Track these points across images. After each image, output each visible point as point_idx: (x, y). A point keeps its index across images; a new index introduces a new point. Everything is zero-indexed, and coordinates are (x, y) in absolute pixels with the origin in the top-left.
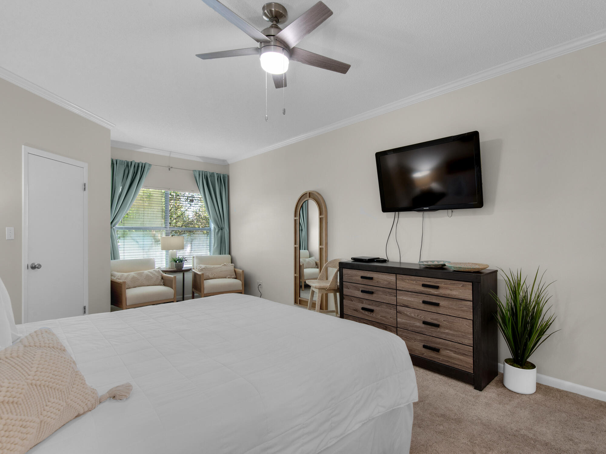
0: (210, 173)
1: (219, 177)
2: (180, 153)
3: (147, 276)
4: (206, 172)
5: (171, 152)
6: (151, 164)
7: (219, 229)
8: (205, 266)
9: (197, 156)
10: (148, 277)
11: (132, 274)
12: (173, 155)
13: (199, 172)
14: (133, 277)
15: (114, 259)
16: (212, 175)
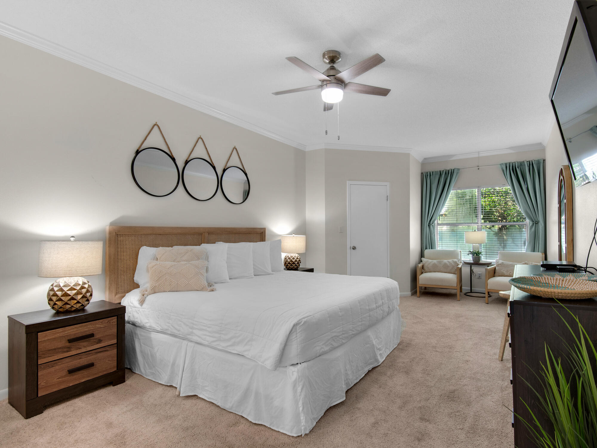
0: (519, 163)
1: (531, 164)
2: (500, 149)
3: (445, 264)
4: (514, 162)
5: (479, 152)
6: (459, 168)
7: (533, 224)
8: (503, 261)
9: (507, 148)
10: (445, 266)
11: (435, 261)
12: (482, 155)
13: (506, 164)
14: (434, 264)
15: (431, 249)
16: (521, 164)
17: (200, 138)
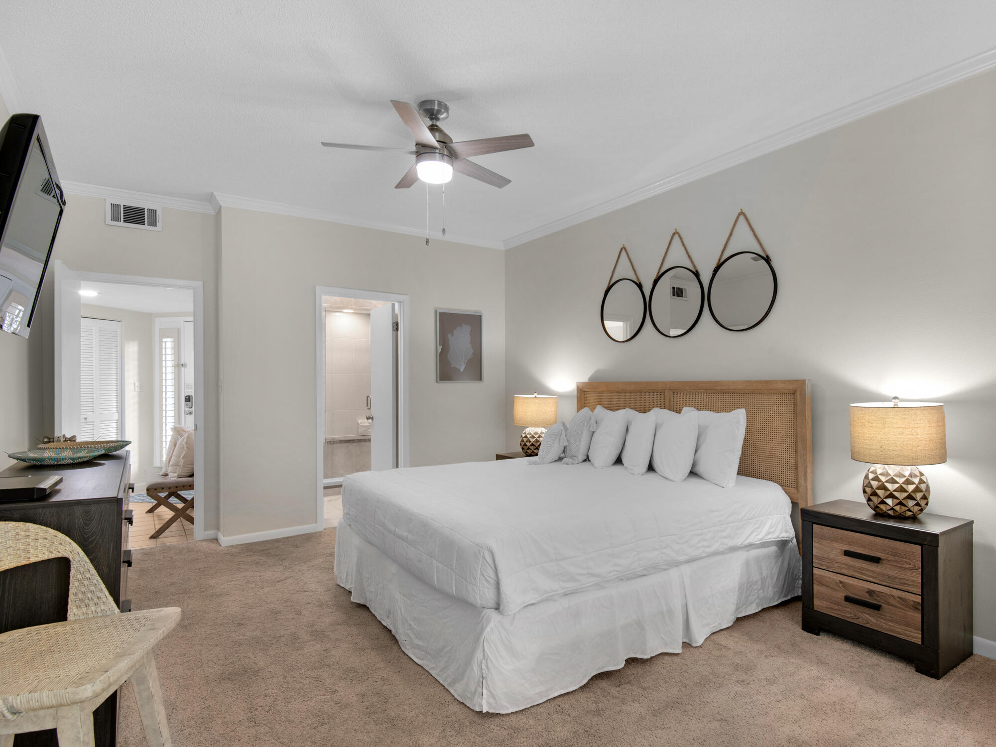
17: (676, 233)
